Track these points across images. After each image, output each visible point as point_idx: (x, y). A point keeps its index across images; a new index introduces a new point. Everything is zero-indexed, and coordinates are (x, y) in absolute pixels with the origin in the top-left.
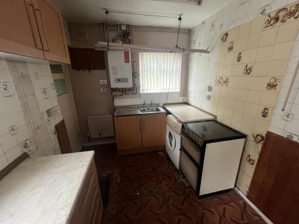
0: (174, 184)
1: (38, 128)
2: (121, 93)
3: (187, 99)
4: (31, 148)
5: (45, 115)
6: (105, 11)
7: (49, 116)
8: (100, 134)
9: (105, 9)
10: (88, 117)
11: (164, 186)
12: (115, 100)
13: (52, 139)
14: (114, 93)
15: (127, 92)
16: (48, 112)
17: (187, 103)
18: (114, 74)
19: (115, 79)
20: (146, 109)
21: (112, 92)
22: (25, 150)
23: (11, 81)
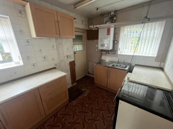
0: (108, 117)
1: (62, 61)
2: (105, 53)
3: (164, 65)
4: (58, 66)
5: (66, 57)
6: (96, 9)
7: (67, 58)
8: (93, 72)
9: (96, 8)
10: (89, 62)
11: (101, 113)
12: (102, 56)
13: (67, 66)
14: (103, 52)
15: (109, 53)
16: (67, 56)
17: (162, 69)
18: (101, 42)
19: (101, 44)
20: (119, 65)
21: (101, 51)
22: (56, 66)
23: (55, 45)
